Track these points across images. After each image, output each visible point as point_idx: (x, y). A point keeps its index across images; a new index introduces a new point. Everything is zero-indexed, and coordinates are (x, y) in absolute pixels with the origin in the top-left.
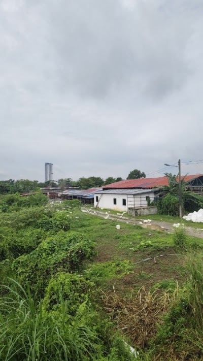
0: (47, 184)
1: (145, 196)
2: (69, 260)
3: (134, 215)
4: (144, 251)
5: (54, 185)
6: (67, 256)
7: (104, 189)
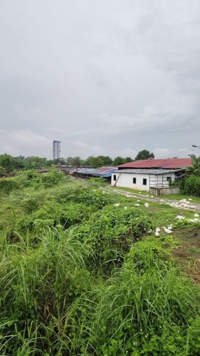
0: (57, 162)
1: (166, 176)
2: (132, 233)
3: (157, 195)
4: (183, 228)
5: (63, 163)
6: (130, 229)
7: (120, 169)
